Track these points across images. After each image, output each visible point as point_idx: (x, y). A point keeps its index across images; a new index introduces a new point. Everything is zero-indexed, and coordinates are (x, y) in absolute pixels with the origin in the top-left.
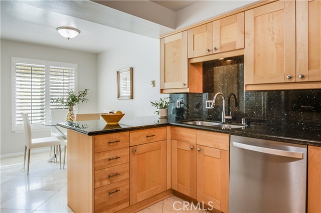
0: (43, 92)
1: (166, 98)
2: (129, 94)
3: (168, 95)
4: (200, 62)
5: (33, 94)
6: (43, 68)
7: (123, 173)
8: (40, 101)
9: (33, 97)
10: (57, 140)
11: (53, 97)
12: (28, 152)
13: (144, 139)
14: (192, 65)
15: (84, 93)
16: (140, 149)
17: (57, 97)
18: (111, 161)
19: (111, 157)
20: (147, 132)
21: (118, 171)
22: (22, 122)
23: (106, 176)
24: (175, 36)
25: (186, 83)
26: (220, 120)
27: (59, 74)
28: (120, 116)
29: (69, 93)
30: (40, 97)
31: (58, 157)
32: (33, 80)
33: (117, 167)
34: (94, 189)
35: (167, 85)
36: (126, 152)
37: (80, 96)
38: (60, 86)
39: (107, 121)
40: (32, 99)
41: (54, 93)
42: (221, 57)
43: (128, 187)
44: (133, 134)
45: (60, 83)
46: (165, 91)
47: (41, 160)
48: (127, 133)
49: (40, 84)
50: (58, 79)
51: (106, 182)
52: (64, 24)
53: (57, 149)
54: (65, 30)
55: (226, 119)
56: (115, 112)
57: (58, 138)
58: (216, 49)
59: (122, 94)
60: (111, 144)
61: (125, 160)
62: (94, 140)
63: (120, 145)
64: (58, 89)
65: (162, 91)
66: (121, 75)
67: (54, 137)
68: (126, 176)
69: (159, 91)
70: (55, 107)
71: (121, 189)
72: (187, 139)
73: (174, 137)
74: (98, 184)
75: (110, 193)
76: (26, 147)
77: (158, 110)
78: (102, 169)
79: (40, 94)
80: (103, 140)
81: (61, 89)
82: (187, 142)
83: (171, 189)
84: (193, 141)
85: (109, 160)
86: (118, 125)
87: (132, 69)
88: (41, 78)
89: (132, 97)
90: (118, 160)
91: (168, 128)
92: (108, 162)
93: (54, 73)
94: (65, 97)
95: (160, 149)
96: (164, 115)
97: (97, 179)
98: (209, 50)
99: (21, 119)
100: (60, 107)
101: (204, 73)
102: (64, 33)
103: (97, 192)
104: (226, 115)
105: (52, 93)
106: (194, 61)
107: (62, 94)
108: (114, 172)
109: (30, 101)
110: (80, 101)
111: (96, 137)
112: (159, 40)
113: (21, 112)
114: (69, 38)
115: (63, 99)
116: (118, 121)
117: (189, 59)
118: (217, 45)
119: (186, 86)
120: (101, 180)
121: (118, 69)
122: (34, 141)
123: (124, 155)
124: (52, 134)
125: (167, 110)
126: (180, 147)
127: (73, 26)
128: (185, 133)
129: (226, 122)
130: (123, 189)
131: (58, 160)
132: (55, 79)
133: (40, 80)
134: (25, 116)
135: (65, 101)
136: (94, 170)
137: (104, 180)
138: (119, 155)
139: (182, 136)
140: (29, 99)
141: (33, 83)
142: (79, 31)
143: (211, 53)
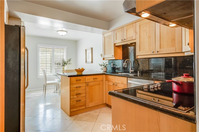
0: (51, 60)
1: (106, 62)
2: (91, 61)
3: (108, 61)
4: (121, 45)
5: (47, 61)
6: (51, 49)
7: (83, 94)
8: (50, 64)
9: (47, 63)
10: (58, 82)
11: (56, 63)
12: (45, 88)
13: (92, 80)
14: (116, 47)
15: (70, 60)
16: (90, 84)
17: (57, 63)
18: (78, 88)
19: (77, 86)
20: (93, 77)
21: (80, 93)
22: (43, 74)
23: (75, 94)
24: (109, 33)
25: (113, 55)
26: (129, 72)
27: (59, 51)
28: (83, 70)
29: (63, 60)
30: (50, 63)
31: (58, 90)
32: (47, 54)
33: (80, 91)
34: (70, 99)
35: (106, 56)
36: (84, 85)
37: (68, 62)
38: (59, 57)
39: (77, 72)
40: (46, 63)
41: (56, 60)
42: (129, 43)
43: (85, 100)
44: (87, 77)
45: (59, 56)
46: (105, 59)
47: (51, 92)
48: (84, 77)
49: (50, 56)
50: (58, 54)
51: (75, 97)
52: (60, 29)
53: (57, 86)
54: (61, 32)
55: (132, 72)
56: (81, 69)
57: (58, 81)
58: (125, 39)
59: (87, 61)
60: (77, 81)
61: (84, 88)
62: (70, 79)
63: (81, 81)
64: (58, 59)
65: (104, 59)
66: (87, 51)
67: (56, 80)
68: (84, 95)
69: (102, 59)
70: (57, 67)
71: (82, 100)
72: (112, 80)
73: (107, 80)
74: (72, 97)
75: (77, 101)
76: (44, 85)
77: (102, 68)
78: (73, 91)
79: (50, 61)
80: (74, 79)
81: (59, 59)
82: (112, 82)
83: (106, 103)
84: (114, 81)
85: (77, 87)
86: (82, 74)
87: (92, 48)
88: (51, 54)
89: (92, 62)
90: (81, 88)
91: (104, 75)
92: (76, 88)
93: (56, 51)
94: (61, 63)
95: (100, 85)
96: (105, 70)
97: (71, 95)
98: (122, 40)
99: (42, 73)
100: (59, 67)
101: (123, 50)
102: (60, 33)
103: (72, 100)
104: (131, 70)
105: (55, 60)
106: (117, 45)
107: (60, 61)
108: (79, 93)
109: (46, 64)
110: (68, 64)
111: (71, 77)
112: (102, 35)
113: (42, 69)
114: (62, 35)
115: (60, 63)
116: (82, 72)
117: (115, 44)
118: (125, 38)
119: (113, 57)
120: (73, 95)
121: (86, 49)
122: (48, 82)
123: (83, 86)
124: (55, 80)
125: (107, 68)
126: (109, 84)
127: (64, 29)
128: (111, 78)
129: (132, 73)
130: (83, 100)
131: (58, 92)
132: (57, 54)
133: (50, 54)
134: (44, 71)
135: (61, 64)
136: (70, 91)
137: (74, 95)
138: (81, 86)
139: (110, 79)
140: (45, 60)
141: (47, 56)
142: (67, 32)
143: (123, 41)
